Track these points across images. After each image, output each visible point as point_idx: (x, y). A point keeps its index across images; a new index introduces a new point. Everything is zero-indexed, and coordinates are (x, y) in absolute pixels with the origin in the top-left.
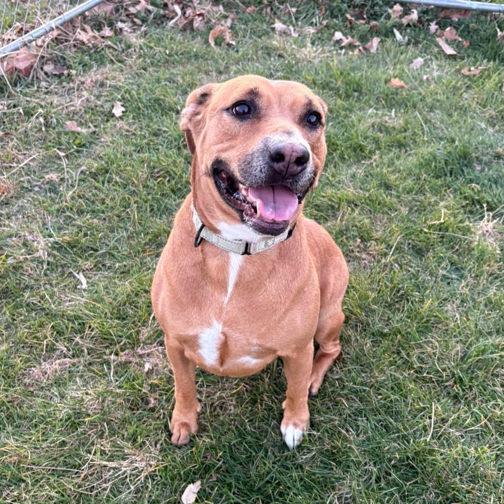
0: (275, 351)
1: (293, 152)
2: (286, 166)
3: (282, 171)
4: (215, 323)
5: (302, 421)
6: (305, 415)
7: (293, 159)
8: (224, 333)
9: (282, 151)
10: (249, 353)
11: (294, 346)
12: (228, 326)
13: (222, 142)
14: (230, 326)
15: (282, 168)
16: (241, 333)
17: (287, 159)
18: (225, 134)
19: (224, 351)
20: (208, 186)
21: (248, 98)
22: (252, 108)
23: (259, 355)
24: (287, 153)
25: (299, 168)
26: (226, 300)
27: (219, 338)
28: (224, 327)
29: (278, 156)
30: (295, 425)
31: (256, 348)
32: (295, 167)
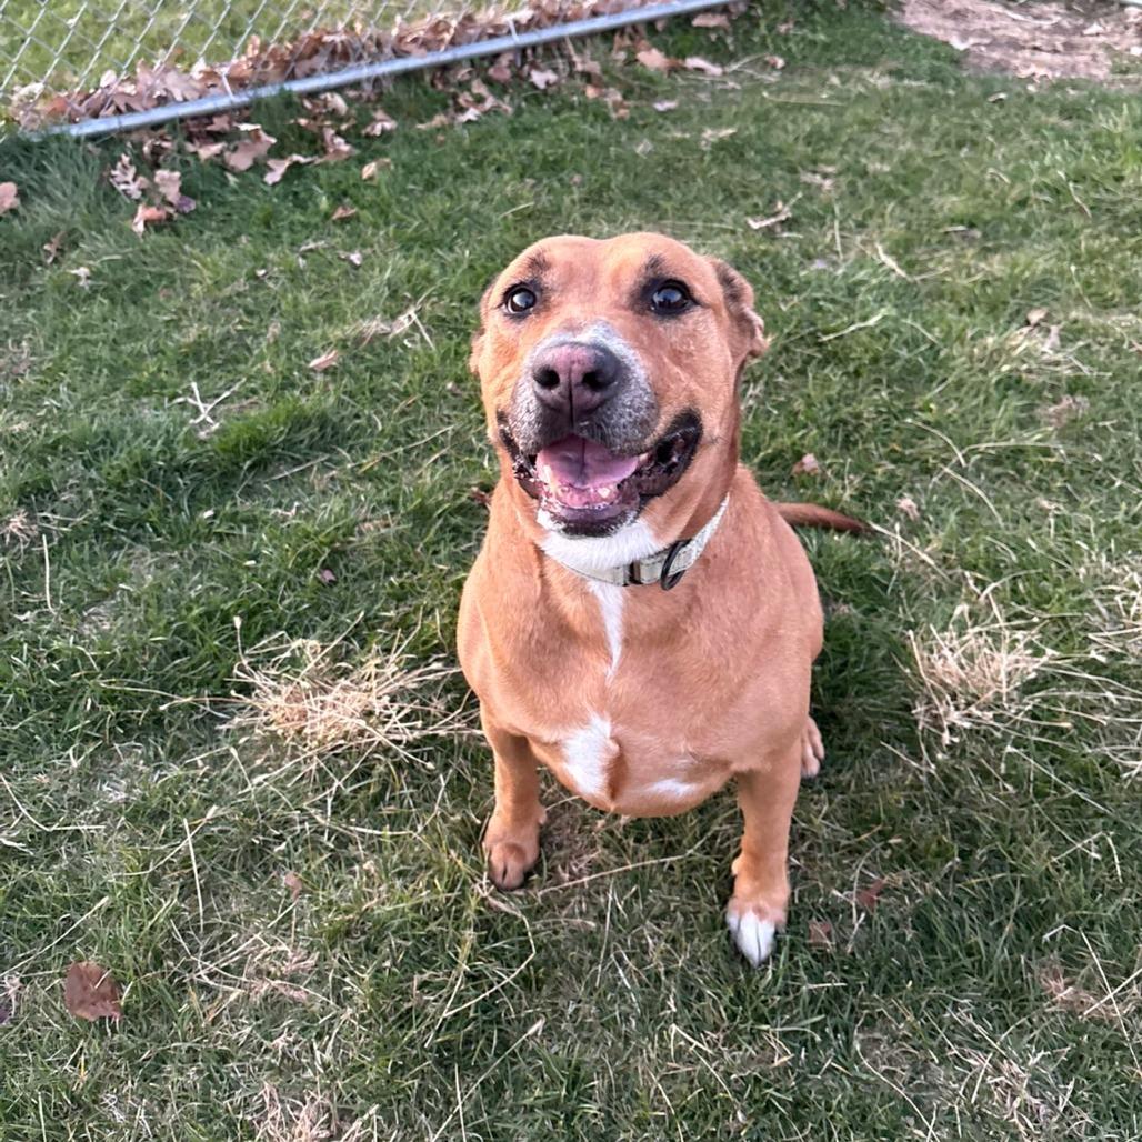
0: (725, 764)
1: (573, 362)
4: (596, 720)
5: (773, 904)
6: (782, 891)
8: (616, 739)
9: (551, 367)
10: (669, 773)
11: (765, 750)
12: (623, 723)
14: (629, 722)
15: (559, 399)
16: (652, 734)
19: (618, 773)
21: (529, 277)
23: (692, 775)
26: (610, 671)
27: (607, 750)
28: (614, 726)
30: (760, 912)
31: (685, 761)
32: (588, 397)
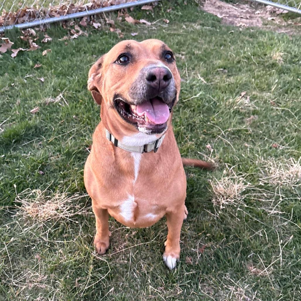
0: (165, 208)
1: (161, 72)
2: (158, 83)
3: (156, 86)
4: (130, 197)
5: (176, 253)
7: (162, 77)
8: (136, 202)
9: (154, 73)
10: (151, 211)
12: (138, 197)
13: (116, 83)
15: (156, 84)
16: (146, 199)
17: (158, 78)
18: (117, 77)
19: (137, 212)
20: (114, 115)
21: (126, 51)
22: (130, 57)
23: (157, 211)
24: (157, 74)
25: (167, 83)
26: (134, 182)
27: (134, 205)
28: (135, 198)
29: (152, 78)
30: (172, 255)
31: (155, 207)
32: (164, 83)
